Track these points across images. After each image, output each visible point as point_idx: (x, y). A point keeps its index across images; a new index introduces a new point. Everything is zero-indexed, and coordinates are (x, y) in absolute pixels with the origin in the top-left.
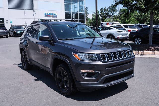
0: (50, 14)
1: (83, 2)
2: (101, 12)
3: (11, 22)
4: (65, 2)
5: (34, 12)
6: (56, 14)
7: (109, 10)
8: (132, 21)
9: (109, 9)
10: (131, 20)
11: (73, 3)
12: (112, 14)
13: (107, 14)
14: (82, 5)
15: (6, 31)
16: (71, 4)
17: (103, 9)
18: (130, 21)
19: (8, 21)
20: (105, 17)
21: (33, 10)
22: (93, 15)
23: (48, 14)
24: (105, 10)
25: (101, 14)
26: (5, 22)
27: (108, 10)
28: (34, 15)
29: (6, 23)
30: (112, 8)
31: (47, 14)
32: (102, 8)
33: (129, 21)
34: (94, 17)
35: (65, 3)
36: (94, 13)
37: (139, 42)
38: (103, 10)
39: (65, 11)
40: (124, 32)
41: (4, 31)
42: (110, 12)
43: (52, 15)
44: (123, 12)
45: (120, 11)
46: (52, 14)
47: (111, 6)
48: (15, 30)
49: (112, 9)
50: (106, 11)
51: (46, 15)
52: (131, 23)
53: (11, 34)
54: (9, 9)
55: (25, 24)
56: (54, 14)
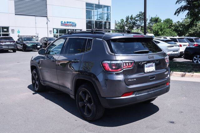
0: (68, 22)
1: (109, 7)
2: (126, 21)
3: (19, 32)
4: (87, 7)
5: (47, 19)
6: (76, 23)
7: (137, 19)
8: (167, 33)
9: (137, 17)
10: (165, 31)
11: (96, 9)
12: (140, 23)
13: (134, 23)
14: (107, 11)
15: (14, 44)
16: (94, 10)
17: (130, 17)
18: (164, 33)
19: (14, 30)
20: (132, 28)
21: (46, 17)
22: (116, 24)
23: (65, 22)
24: (132, 18)
25: (126, 24)
26: (10, 32)
27: (135, 18)
28: (47, 23)
29: (12, 33)
30: (140, 16)
31: (63, 22)
32: (128, 16)
33: (162, 32)
34: (118, 27)
35: (86, 9)
36: (118, 22)
37: (199, 61)
38: (129, 19)
39: (86, 19)
40: (175, 47)
41: (12, 43)
42: (138, 22)
43: (70, 24)
44: (154, 21)
45: (151, 20)
46: (71, 22)
47: (139, 14)
48: (24, 42)
49: (141, 18)
50: (133, 20)
51: (62, 24)
52: (165, 35)
53: (18, 47)
54: (16, 14)
55: (36, 35)
56: (73, 23)
